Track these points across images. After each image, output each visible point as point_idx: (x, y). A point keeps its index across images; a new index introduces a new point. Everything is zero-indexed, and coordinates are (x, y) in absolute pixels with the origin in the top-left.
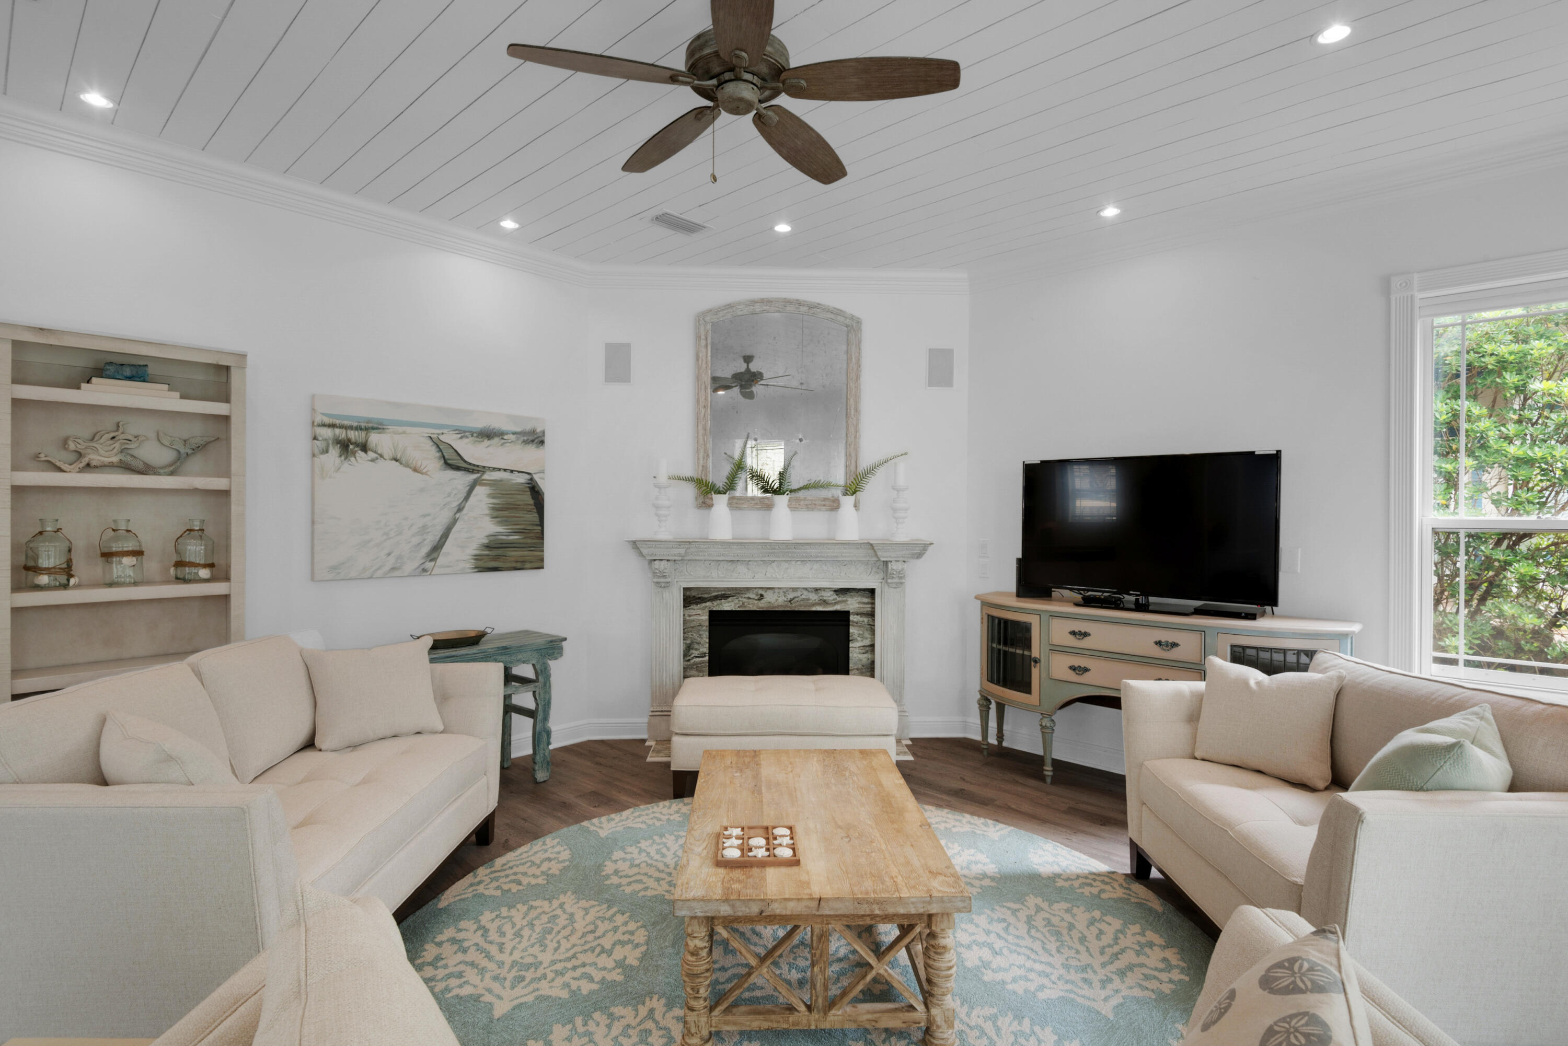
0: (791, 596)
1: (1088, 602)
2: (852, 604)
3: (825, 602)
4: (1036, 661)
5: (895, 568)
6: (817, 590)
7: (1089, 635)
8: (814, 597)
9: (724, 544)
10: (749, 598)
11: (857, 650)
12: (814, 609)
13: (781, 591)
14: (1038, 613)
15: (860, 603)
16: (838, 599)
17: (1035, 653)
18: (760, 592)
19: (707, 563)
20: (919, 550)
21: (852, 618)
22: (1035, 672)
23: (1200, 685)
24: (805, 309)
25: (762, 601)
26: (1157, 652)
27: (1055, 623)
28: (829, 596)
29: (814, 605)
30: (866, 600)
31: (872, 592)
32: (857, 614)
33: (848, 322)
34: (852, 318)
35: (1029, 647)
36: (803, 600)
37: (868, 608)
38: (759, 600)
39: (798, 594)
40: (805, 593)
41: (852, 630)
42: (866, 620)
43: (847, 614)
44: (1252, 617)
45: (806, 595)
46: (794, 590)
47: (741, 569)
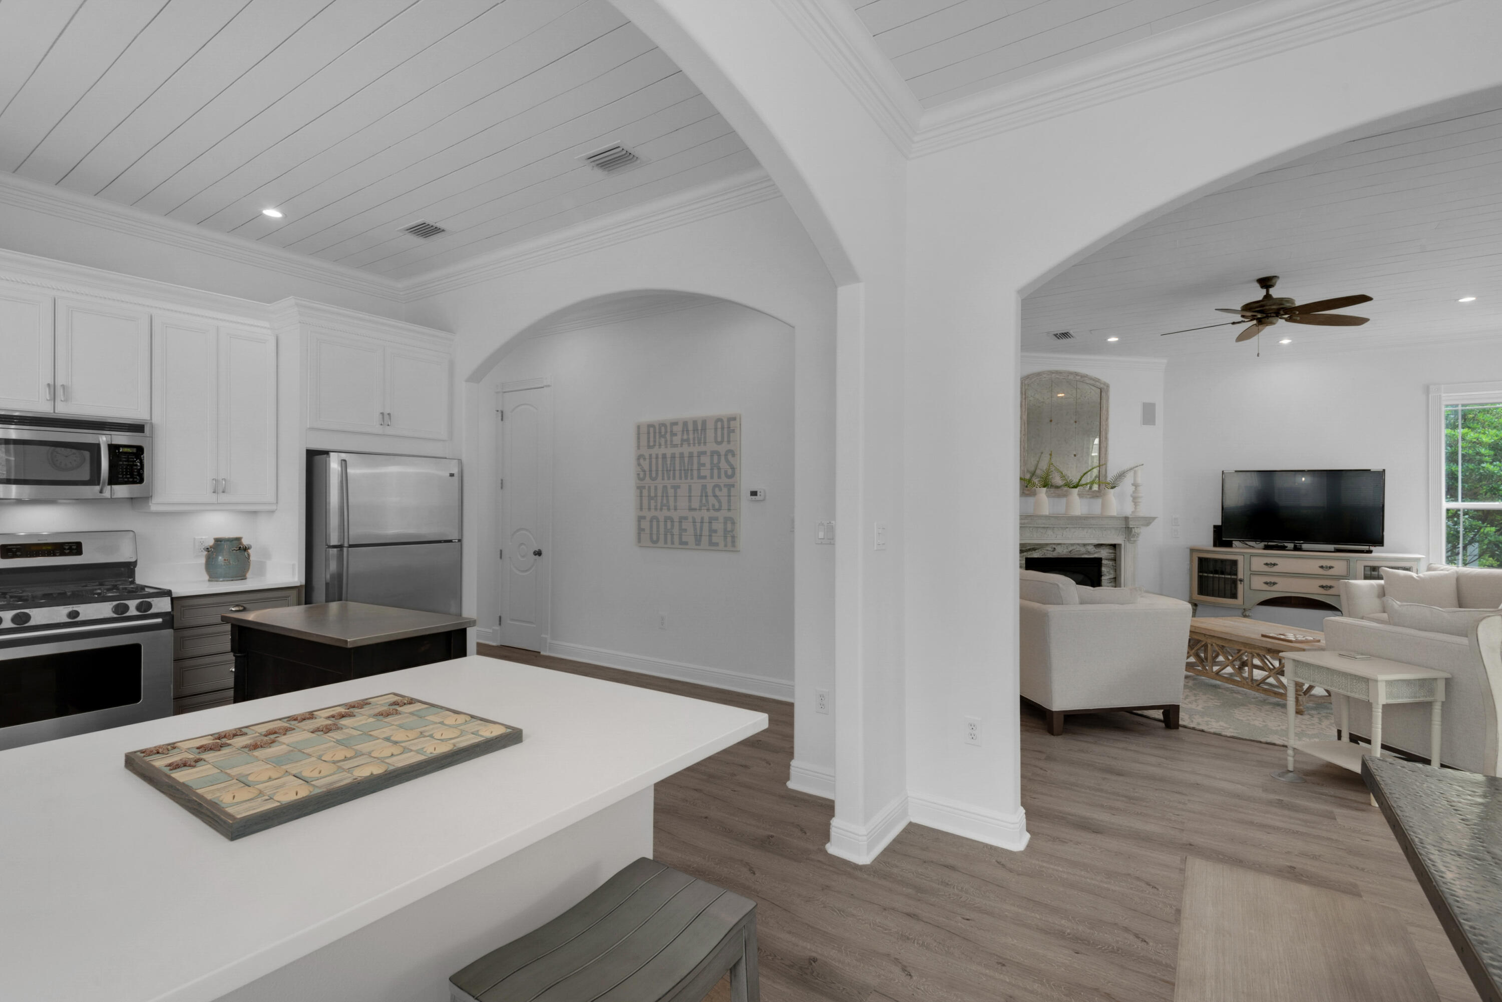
0: (1070, 549)
1: (1267, 548)
2: (1104, 553)
3: (1089, 553)
4: (1241, 581)
5: (1136, 531)
6: (1085, 545)
7: (1277, 565)
8: (1083, 549)
9: (1046, 517)
10: (1048, 550)
11: (1106, 581)
12: (1083, 557)
13: (1065, 546)
14: (1243, 554)
15: (1110, 553)
16: (1097, 550)
17: (1240, 576)
18: (1054, 546)
19: (1031, 528)
20: (1148, 521)
21: (1104, 562)
22: (1240, 587)
23: (1382, 582)
24: (1079, 377)
25: (1055, 552)
26: (1321, 572)
27: (1254, 559)
28: (1091, 549)
29: (1083, 554)
30: (1111, 551)
31: (1114, 546)
32: (1106, 560)
33: (1102, 386)
34: (1105, 384)
35: (1236, 574)
36: (1077, 551)
37: (1112, 556)
38: (1053, 551)
39: (1075, 547)
40: (1078, 547)
41: (1104, 569)
42: (1111, 563)
43: (1100, 559)
44: (1370, 552)
45: (1078, 548)
46: (1072, 545)
47: (1050, 532)
